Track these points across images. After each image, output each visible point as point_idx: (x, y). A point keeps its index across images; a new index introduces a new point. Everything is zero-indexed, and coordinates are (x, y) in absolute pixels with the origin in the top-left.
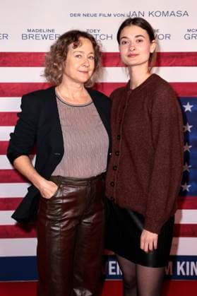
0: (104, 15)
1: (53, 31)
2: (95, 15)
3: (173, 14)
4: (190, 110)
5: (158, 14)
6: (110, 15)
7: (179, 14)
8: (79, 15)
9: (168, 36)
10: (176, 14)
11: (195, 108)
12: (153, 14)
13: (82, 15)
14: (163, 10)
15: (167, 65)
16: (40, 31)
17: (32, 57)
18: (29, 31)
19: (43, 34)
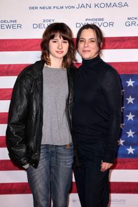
1: (15, 21)
2: (50, 8)
3: (115, 5)
4: (132, 85)
6: (62, 8)
7: (120, 5)
8: (37, 8)
9: (111, 24)
10: (117, 5)
11: (137, 84)
12: (99, 5)
13: (39, 8)
15: (111, 48)
16: (5, 21)
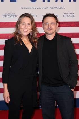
0: (34, 8)
5: (53, 8)
14: (55, 6)
17: (7, 24)
18: (5, 14)
19: (11, 15)
